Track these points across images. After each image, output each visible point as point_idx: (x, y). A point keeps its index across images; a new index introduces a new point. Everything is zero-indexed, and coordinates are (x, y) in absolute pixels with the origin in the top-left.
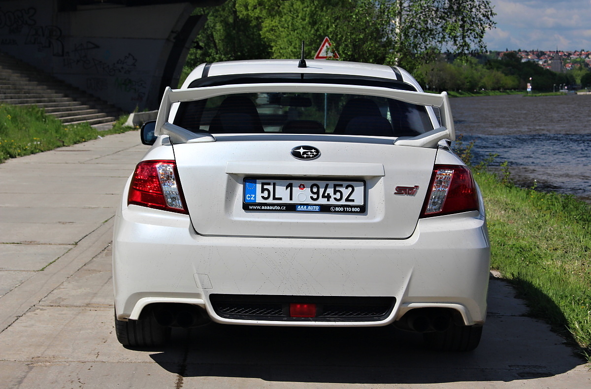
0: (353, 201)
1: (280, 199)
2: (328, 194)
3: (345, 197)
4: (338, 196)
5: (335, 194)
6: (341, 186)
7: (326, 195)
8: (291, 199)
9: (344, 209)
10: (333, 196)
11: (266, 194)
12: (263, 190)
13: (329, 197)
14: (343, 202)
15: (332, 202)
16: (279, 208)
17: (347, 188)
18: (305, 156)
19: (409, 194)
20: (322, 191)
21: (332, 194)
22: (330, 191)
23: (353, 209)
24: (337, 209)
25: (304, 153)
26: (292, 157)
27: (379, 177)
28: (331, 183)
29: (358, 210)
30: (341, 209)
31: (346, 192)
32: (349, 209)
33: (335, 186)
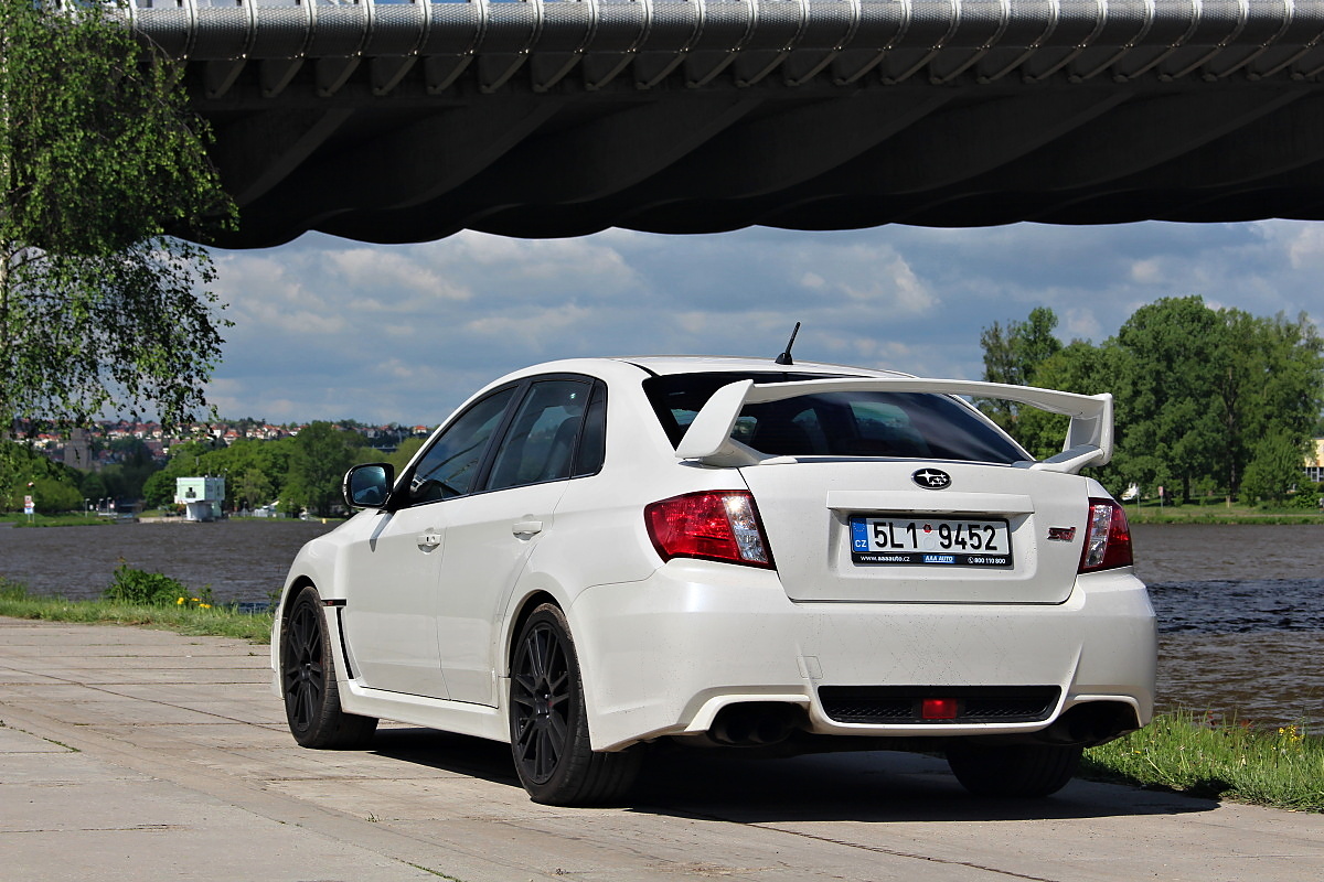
0: (995, 548)
1: (901, 546)
2: (963, 539)
4: (975, 541)
5: (971, 539)
6: (977, 527)
8: (915, 546)
10: (969, 542)
11: (881, 539)
12: (877, 533)
13: (963, 543)
14: (983, 550)
15: (969, 550)
16: (900, 559)
17: (985, 530)
18: (933, 483)
19: (1063, 538)
20: (954, 534)
21: (967, 539)
22: (965, 534)
23: (998, 561)
24: (977, 560)
25: (931, 479)
26: (914, 485)
27: (1026, 514)
28: (965, 523)
29: (1003, 561)
30: (982, 560)
31: (985, 536)
32: (992, 561)
33: (970, 527)
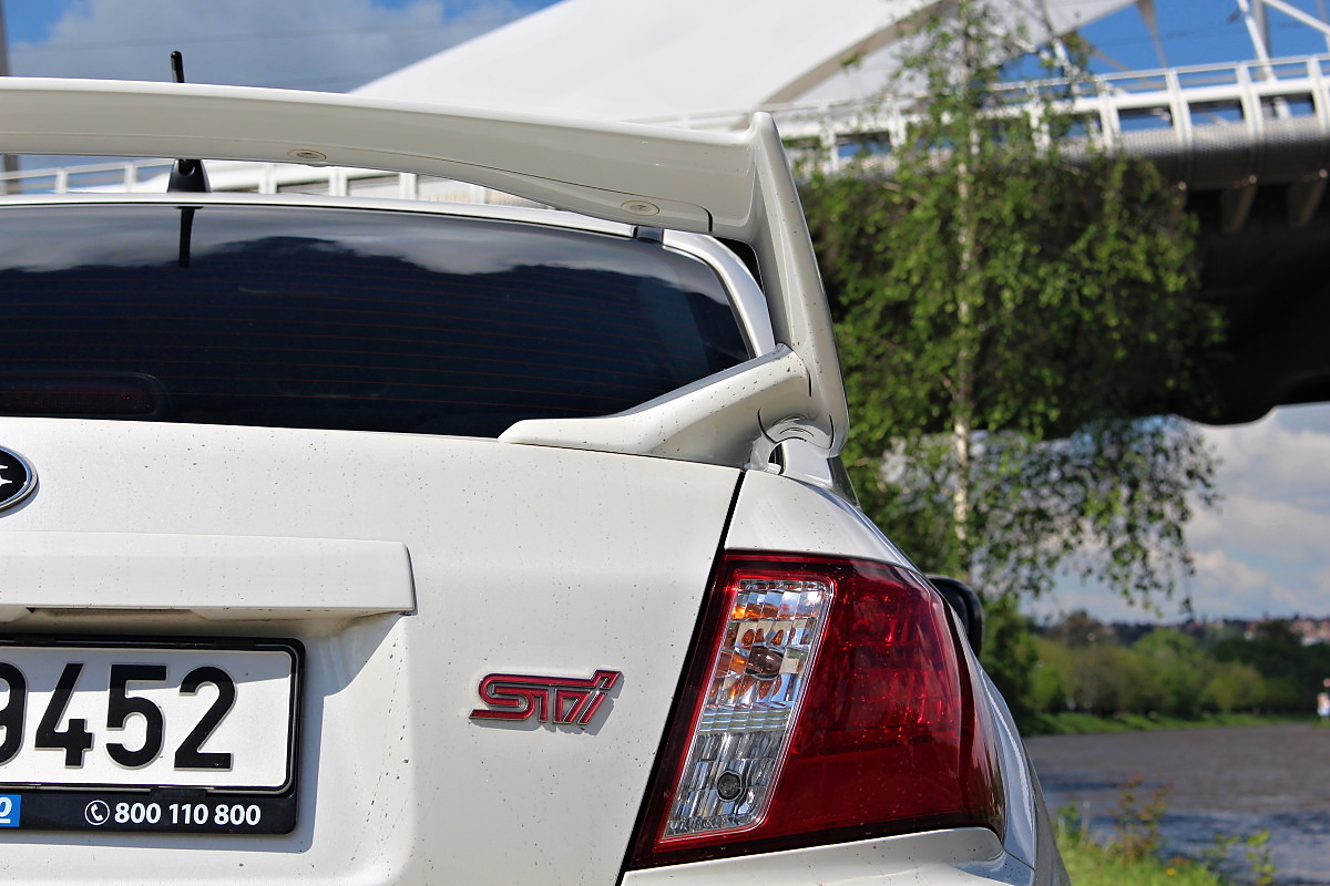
0: (223, 761)
3: (174, 738)
4: (134, 733)
5: (116, 720)
6: (156, 674)
7: (63, 727)
9: (167, 814)
10: (102, 735)
13: (76, 743)
14: (163, 771)
15: (98, 769)
17: (190, 685)
19: (562, 720)
20: (37, 704)
21: (97, 724)
22: (89, 705)
23: (223, 815)
24: (123, 813)
28: (100, 660)
29: (251, 815)
30: (150, 813)
31: (182, 710)
32: (197, 814)
33: (120, 677)
